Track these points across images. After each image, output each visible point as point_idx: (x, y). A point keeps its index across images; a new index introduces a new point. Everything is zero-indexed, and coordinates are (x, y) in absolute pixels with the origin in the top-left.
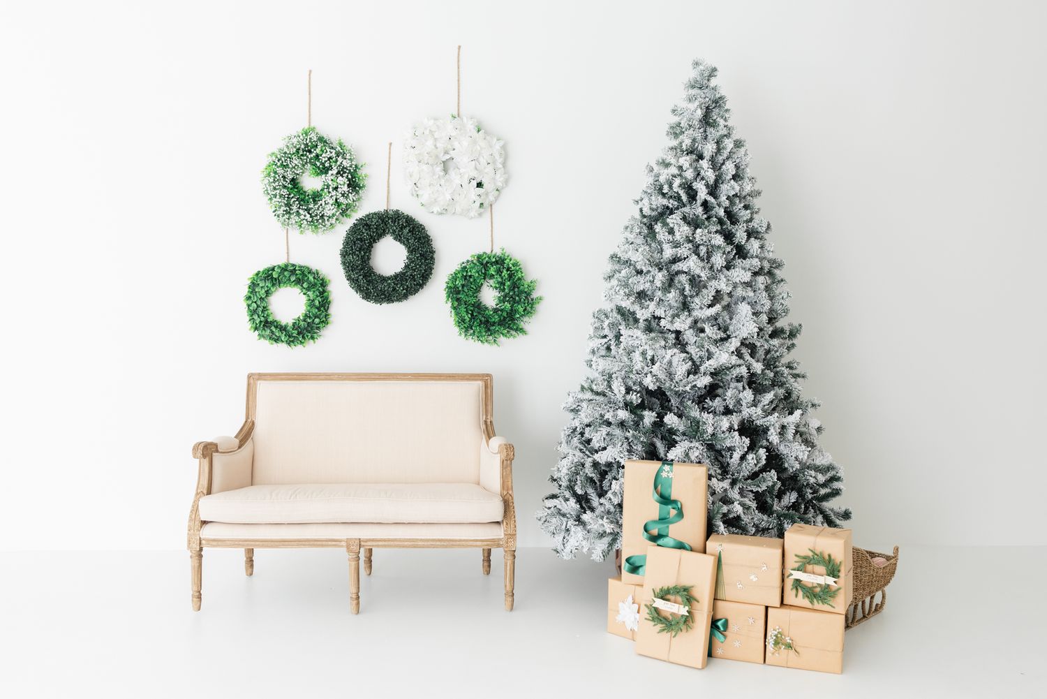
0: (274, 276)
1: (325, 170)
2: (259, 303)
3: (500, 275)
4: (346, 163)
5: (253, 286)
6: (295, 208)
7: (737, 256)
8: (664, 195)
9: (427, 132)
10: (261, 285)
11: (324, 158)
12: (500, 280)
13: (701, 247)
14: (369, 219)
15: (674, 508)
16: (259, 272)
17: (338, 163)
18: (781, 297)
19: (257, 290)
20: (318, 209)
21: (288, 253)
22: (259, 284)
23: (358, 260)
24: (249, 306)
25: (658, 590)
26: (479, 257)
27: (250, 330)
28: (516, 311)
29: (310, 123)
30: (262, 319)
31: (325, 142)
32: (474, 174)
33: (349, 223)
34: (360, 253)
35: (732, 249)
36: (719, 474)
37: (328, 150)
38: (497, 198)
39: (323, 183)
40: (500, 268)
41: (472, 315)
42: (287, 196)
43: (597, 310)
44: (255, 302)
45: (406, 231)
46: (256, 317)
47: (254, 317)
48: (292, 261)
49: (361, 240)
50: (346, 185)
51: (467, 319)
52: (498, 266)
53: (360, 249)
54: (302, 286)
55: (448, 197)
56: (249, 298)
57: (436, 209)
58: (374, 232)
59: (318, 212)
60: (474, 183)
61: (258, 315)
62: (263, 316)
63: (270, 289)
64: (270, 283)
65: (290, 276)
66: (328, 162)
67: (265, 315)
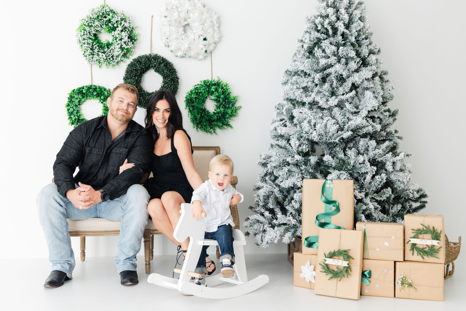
0: (84, 92)
1: (114, 29)
2: (74, 108)
3: (218, 92)
4: (127, 25)
5: (71, 98)
6: (96, 51)
7: (362, 66)
8: (318, 31)
9: (175, 7)
10: (76, 97)
11: (114, 20)
12: (217, 94)
13: (342, 59)
14: (140, 58)
15: (334, 206)
16: (74, 90)
17: (122, 25)
18: (388, 89)
19: (73, 100)
20: (110, 52)
21: (92, 79)
22: (74, 97)
23: (134, 82)
24: (68, 110)
25: (327, 254)
26: (205, 82)
27: (69, 124)
28: (227, 113)
29: (105, 2)
30: (77, 117)
31: (114, 13)
32: (201, 33)
33: (129, 61)
34: (135, 78)
35: (360, 61)
36: (358, 188)
37: (116, 17)
38: (214, 49)
39: (113, 37)
40: (217, 88)
41: (201, 115)
42: (91, 44)
43: (278, 103)
44: (72, 108)
45: (162, 65)
46: (72, 116)
47: (71, 116)
48: (94, 84)
49: (136, 70)
50: (127, 37)
51: (199, 117)
52: (216, 86)
53: (135, 76)
54: (100, 98)
55: (187, 46)
56: (68, 105)
57: (180, 54)
58: (143, 66)
59: (110, 54)
60: (202, 38)
61: (74, 115)
62: (77, 116)
63: (81, 100)
64: (81, 96)
65: (93, 92)
66: (116, 24)
67: (78, 115)
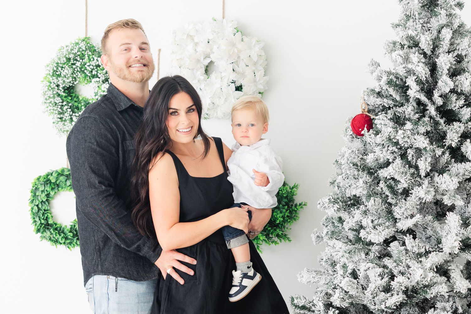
0: (52, 181)
2: (40, 206)
5: (35, 190)
10: (41, 189)
16: (41, 176)
19: (38, 194)
22: (39, 188)
24: (32, 209)
27: (34, 231)
29: (86, 33)
30: (43, 221)
32: (232, 77)
42: (60, 104)
44: (37, 206)
46: (37, 219)
56: (32, 202)
60: (234, 87)
61: (39, 217)
62: (43, 219)
63: (49, 193)
64: (49, 187)
65: (66, 181)
66: (96, 70)
67: (45, 218)
